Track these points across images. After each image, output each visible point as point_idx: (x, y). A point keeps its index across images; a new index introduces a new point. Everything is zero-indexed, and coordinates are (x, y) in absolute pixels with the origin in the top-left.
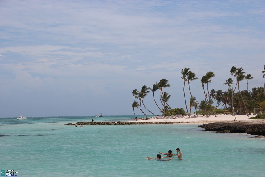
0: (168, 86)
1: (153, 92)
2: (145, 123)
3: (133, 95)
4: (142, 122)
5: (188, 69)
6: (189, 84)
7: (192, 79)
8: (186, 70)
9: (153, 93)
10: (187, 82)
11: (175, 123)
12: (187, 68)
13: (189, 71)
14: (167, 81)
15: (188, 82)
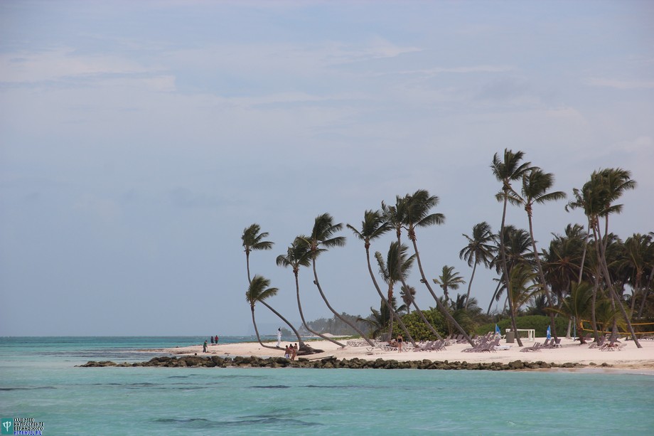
0: (438, 218)
1: (367, 241)
2: (437, 363)
3: (244, 249)
4: (425, 361)
5: (519, 155)
6: (530, 216)
7: (544, 197)
8: (512, 158)
9: (367, 246)
10: (523, 206)
11: (553, 365)
12: (514, 152)
13: (520, 163)
14: (433, 201)
15: (528, 208)
